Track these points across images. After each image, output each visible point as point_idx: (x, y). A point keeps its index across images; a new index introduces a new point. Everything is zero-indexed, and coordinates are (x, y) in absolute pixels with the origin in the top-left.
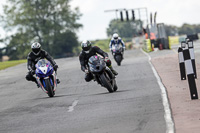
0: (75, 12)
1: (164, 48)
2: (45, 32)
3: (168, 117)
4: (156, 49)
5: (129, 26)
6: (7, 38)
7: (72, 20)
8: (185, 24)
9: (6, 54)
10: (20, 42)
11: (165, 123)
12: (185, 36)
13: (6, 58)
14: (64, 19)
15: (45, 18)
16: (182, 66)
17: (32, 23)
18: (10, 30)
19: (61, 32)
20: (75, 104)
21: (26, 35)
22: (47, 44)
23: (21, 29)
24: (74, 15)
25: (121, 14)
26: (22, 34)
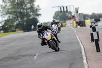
0: (37, 8)
1: (82, 26)
2: (22, 18)
3: (85, 61)
4: (79, 27)
5: (65, 15)
6: (2, 21)
8: (93, 14)
9: (2, 30)
10: (9, 23)
11: (83, 65)
12: (93, 20)
14: (31, 12)
15: (22, 11)
16: (92, 35)
17: (15, 14)
18: (4, 17)
19: (30, 18)
20: (37, 55)
21: (12, 20)
22: (23, 24)
23: (9, 17)
24: (37, 9)
25: (61, 8)
26: (10, 19)
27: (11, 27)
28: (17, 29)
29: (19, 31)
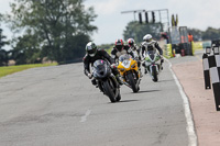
0: (89, 13)
1: (186, 54)
2: (56, 35)
3: (191, 130)
4: (178, 55)
7: (85, 21)
8: (210, 28)
12: (210, 42)
13: (12, 62)
14: (77, 21)
15: (55, 18)
16: (207, 74)
17: (41, 24)
18: (18, 31)
19: (73, 34)
23: (29, 31)
24: (88, 16)
25: (140, 15)
26: (30, 36)
27: (32, 52)
28: (44, 59)
29: (50, 62)
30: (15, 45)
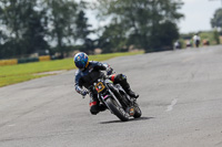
2: (143, 23)
6: (99, 29)
7: (172, 9)
9: (98, 47)
10: (114, 34)
13: (98, 51)
14: (163, 9)
15: (143, 6)
17: (127, 13)
18: (103, 20)
19: (160, 22)
20: (174, 102)
21: (120, 26)
22: (145, 36)
23: (115, 19)
24: (175, 4)
26: (116, 25)
27: (118, 40)
28: (131, 47)
29: (136, 51)
30: (101, 33)
